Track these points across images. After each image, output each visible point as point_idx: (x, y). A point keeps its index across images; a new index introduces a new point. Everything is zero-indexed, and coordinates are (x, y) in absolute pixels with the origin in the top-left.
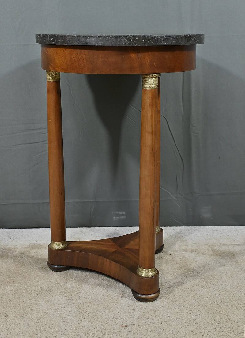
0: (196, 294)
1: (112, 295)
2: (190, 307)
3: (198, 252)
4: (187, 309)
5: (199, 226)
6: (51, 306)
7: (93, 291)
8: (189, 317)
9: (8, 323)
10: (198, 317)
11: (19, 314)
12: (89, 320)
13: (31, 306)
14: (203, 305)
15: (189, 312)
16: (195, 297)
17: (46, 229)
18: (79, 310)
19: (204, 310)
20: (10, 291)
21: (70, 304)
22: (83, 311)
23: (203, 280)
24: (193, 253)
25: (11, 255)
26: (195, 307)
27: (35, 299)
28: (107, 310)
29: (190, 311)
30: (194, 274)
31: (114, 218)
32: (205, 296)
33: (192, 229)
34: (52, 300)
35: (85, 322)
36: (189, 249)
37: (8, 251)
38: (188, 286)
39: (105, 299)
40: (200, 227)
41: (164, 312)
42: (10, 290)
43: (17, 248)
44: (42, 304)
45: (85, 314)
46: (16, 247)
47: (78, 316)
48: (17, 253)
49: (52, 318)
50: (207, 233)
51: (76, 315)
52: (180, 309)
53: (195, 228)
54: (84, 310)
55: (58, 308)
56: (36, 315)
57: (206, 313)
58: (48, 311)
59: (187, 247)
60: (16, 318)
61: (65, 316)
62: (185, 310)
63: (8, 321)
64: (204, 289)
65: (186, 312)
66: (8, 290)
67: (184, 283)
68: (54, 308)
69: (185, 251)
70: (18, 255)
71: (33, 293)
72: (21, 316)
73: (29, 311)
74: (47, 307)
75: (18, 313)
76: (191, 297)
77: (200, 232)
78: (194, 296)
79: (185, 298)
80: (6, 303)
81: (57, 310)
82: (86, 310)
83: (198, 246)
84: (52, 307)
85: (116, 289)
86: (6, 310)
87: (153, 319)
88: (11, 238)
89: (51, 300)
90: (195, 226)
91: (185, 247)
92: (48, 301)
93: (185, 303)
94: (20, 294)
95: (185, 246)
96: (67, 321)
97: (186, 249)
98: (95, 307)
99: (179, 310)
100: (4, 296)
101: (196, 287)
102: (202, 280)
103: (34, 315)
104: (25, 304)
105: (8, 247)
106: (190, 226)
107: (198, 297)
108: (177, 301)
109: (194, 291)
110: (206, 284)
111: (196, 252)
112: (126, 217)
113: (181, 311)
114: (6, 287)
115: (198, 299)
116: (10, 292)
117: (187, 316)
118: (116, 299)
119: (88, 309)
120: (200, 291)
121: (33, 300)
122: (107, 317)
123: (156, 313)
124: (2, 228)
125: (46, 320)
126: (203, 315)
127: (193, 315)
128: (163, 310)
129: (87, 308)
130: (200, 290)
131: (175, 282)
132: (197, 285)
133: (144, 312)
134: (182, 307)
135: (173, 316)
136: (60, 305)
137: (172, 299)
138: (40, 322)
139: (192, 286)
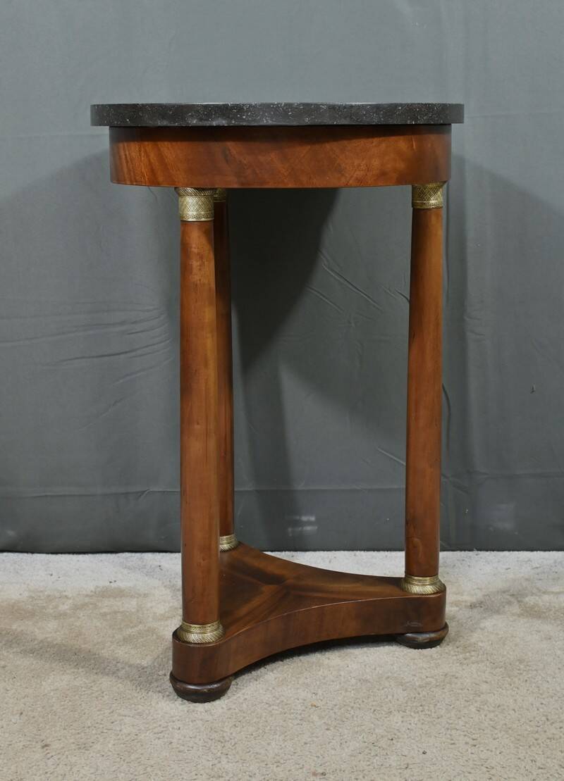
0: (485, 703)
1: (288, 702)
2: (474, 732)
3: (487, 609)
4: (465, 736)
5: (487, 551)
6: (147, 726)
7: (244, 694)
8: (472, 753)
9: (50, 762)
10: (493, 753)
11: (74, 743)
12: (237, 756)
13: (101, 726)
14: (504, 726)
15: (472, 742)
16: (483, 709)
17: (131, 556)
18: (214, 735)
19: (507, 738)
20: (53, 690)
21: (192, 721)
22: (224, 737)
23: (501, 671)
24: (475, 610)
25: (54, 612)
26: (483, 730)
27: (111, 710)
28: (280, 736)
29: (474, 740)
30: (480, 657)
31: (290, 530)
32: (508, 706)
33: (470, 557)
34: (150, 713)
35: (228, 762)
36: (466, 602)
37: (46, 603)
38: (465, 684)
39: (273, 711)
40: (488, 553)
41: (412, 741)
42: (52, 688)
43: (66, 596)
44: (127, 720)
45: (228, 745)
46: (64, 594)
47: (212, 748)
48: (66, 607)
49: (151, 752)
50: (505, 567)
51: (205, 746)
52: (451, 735)
53: (477, 555)
54: (225, 734)
55: (164, 729)
56: (114, 745)
57: (512, 745)
58: (142, 736)
59: (460, 598)
60: (68, 751)
61: (182, 748)
62: (462, 737)
63: (48, 759)
64: (504, 691)
65: (464, 742)
66: (49, 689)
67: (456, 678)
68: (156, 730)
69: (457, 606)
70: (68, 612)
71: (106, 697)
72: (80, 748)
73: (96, 736)
74: (138, 728)
75: (72, 741)
76: (474, 710)
77: (489, 564)
78: (482, 707)
79: (460, 711)
80: (43, 718)
81: (161, 735)
82: (229, 734)
83: (486, 596)
84: (151, 727)
85: (298, 688)
86: (45, 734)
87: (387, 757)
88: (51, 575)
89: (147, 712)
90: (478, 550)
91: (455, 596)
92: (140, 714)
93: (461, 723)
94: (77, 697)
95: (456, 594)
96: (186, 759)
97: (459, 601)
98: (251, 729)
99: (448, 738)
100: (39, 703)
101: (484, 687)
102: (498, 670)
103: (110, 746)
104: (87, 719)
105: (46, 593)
106: (465, 550)
107: (491, 709)
108: (442, 716)
109: (482, 696)
110: (509, 680)
111: (482, 609)
112: (316, 528)
113: (452, 740)
114: (44, 683)
115: (492, 714)
116: (52, 694)
117: (467, 750)
118: (299, 712)
119: (234, 735)
120: (494, 695)
121: (106, 711)
122: (280, 751)
123: (393, 744)
124: (33, 553)
125: (137, 756)
126: (503, 750)
127: (481, 749)
128: (410, 737)
129: (231, 731)
130: (495, 692)
131: (436, 676)
132: (487, 682)
133: (365, 742)
134: (454, 732)
135: (435, 751)
136: (169, 724)
137: (429, 713)
138: (124, 761)
139: (476, 684)
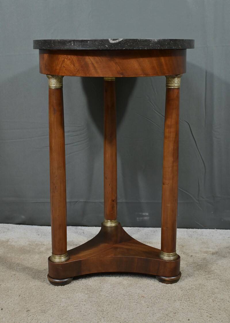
0: (216, 298)
1: (132, 295)
2: (211, 311)
3: (219, 255)
4: (207, 312)
5: (221, 229)
6: (71, 303)
7: (113, 290)
8: (209, 321)
9: (29, 318)
10: (219, 321)
11: (40, 310)
12: (108, 319)
13: (52, 303)
14: (224, 309)
15: (210, 316)
16: (215, 300)
18: (99, 308)
19: (225, 314)
20: (34, 286)
21: (91, 302)
22: (103, 309)
23: (224, 284)
24: (214, 255)
25: (38, 251)
26: (215, 310)
27: (57, 295)
28: (127, 310)
29: (210, 314)
30: (215, 276)
31: (138, 218)
32: (226, 300)
33: (213, 232)
34: (73, 297)
35: (104, 321)
36: (210, 251)
37: (35, 247)
38: (208, 289)
39: (125, 299)
40: (221, 230)
41: (184, 314)
42: (34, 285)
43: (44, 244)
44: (63, 300)
45: (105, 313)
46: (43, 243)
47: (98, 314)
48: (43, 249)
49: (72, 315)
50: (228, 236)
51: (95, 313)
52: (201, 312)
53: (216, 231)
54: (104, 308)
55: (79, 305)
56: (57, 311)
57: (227, 318)
58: (69, 308)
59: (208, 250)
60: (37, 313)
61: (85, 314)
62: (205, 313)
63: (29, 317)
64: (225, 293)
65: (206, 315)
66: (32, 285)
67: (205, 286)
68: (75, 305)
69: (206, 253)
70: (44, 251)
71: (55, 290)
72: (42, 312)
73: (49, 307)
74: (68, 304)
75: (39, 309)
76: (211, 301)
77: (221, 235)
78: (215, 299)
79: (205, 301)
80: (28, 298)
81: (77, 307)
82: (105, 308)
83: (219, 249)
84: (73, 304)
85: (136, 288)
86: (29, 305)
87: (172, 321)
88: (39, 235)
89: (72, 297)
90: (217, 229)
91: (206, 249)
92: (69, 298)
93: (205, 307)
94: (43, 289)
95: (206, 248)
96: (86, 319)
97: (207, 251)
98: (115, 306)
99: (199, 314)
100: (27, 291)
101: (216, 290)
102: (223, 283)
103: (55, 311)
104: (47, 299)
105: (36, 243)
106: (211, 229)
107: (219, 300)
108: (197, 303)
109: (215, 294)
110: (227, 288)
111: (217, 255)
112: (149, 218)
113: (201, 314)
114: (30, 282)
115: (219, 303)
116: (33, 287)
117: (207, 319)
118: (136, 299)
119: (108, 309)
120: (220, 294)
121: (55, 296)
122: (127, 317)
123: (176, 315)
124: (32, 225)
125: (66, 317)
126: (223, 320)
127: (213, 319)
128: (183, 312)
129: (107, 307)
130: (221, 293)
131: (196, 284)
132: (217, 288)
133: (163, 314)
134: (202, 310)
135: (193, 319)
136: (81, 303)
137: (192, 301)
138: (60, 319)
139: (213, 289)
